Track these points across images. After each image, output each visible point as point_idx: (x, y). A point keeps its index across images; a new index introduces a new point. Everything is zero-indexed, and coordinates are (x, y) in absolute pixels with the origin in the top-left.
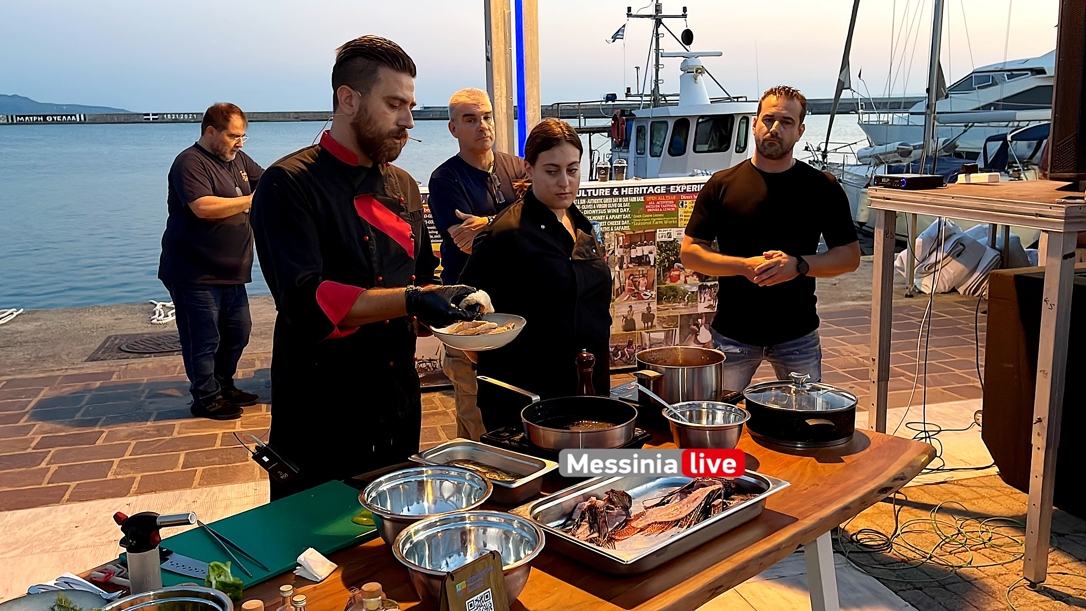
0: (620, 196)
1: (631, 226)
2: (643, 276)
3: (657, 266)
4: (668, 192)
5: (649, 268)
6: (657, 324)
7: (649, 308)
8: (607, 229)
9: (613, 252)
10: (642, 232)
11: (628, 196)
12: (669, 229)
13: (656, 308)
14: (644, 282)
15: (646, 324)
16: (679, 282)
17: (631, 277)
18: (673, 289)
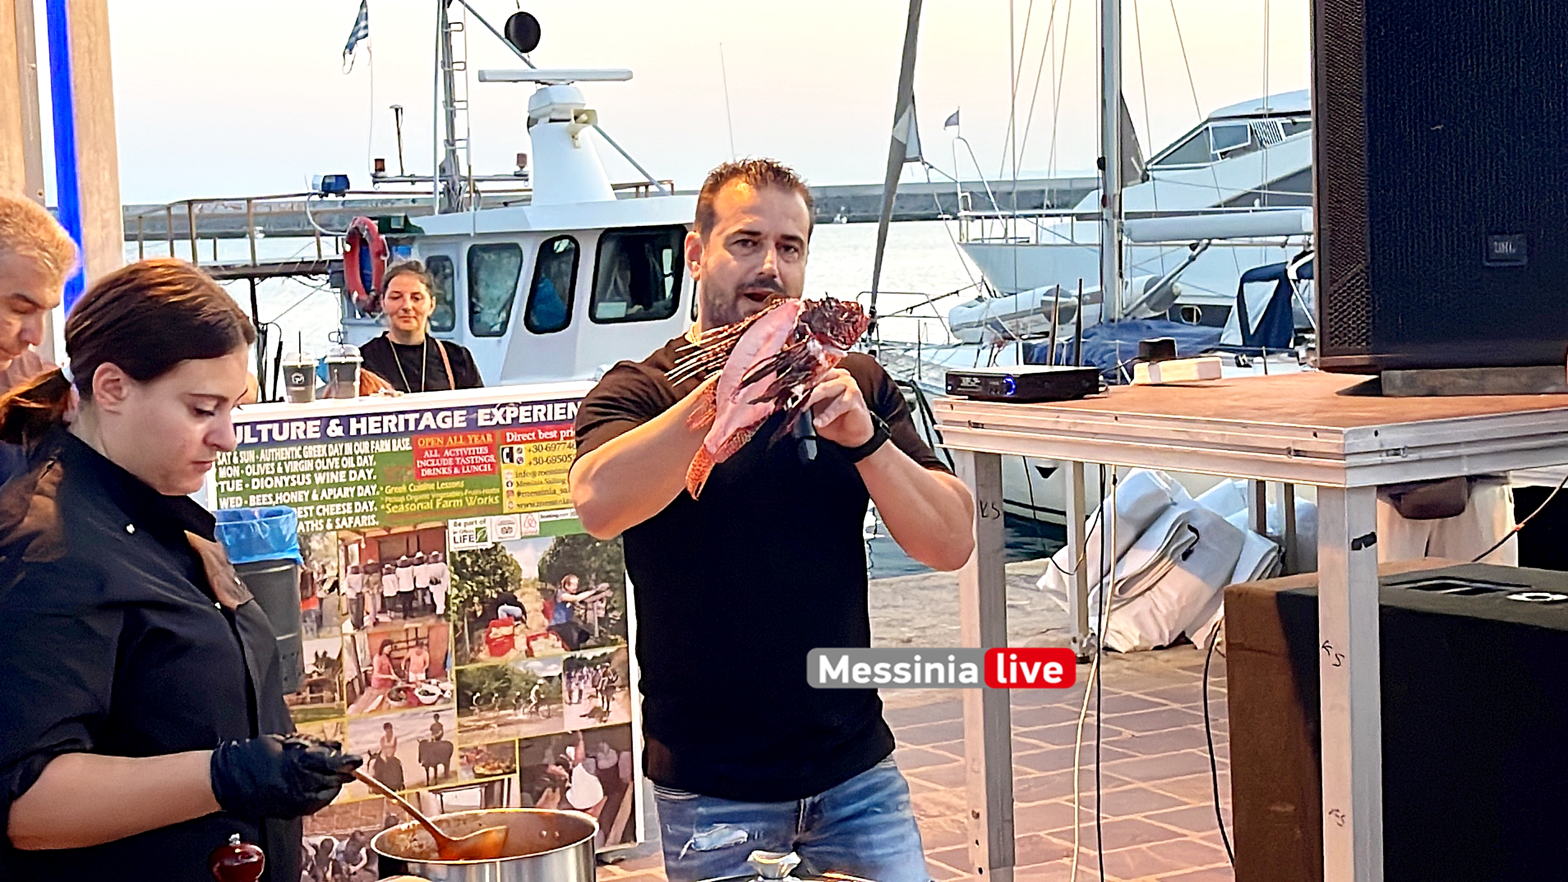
0: (347, 437)
1: (379, 515)
2: (419, 644)
3: (454, 617)
4: (472, 425)
5: (432, 621)
6: (459, 769)
7: (437, 728)
8: (317, 525)
9: (336, 585)
10: (410, 528)
11: (369, 437)
12: (479, 519)
13: (455, 725)
14: (420, 660)
15: (431, 770)
16: (512, 654)
17: (387, 649)
18: (499, 674)
